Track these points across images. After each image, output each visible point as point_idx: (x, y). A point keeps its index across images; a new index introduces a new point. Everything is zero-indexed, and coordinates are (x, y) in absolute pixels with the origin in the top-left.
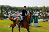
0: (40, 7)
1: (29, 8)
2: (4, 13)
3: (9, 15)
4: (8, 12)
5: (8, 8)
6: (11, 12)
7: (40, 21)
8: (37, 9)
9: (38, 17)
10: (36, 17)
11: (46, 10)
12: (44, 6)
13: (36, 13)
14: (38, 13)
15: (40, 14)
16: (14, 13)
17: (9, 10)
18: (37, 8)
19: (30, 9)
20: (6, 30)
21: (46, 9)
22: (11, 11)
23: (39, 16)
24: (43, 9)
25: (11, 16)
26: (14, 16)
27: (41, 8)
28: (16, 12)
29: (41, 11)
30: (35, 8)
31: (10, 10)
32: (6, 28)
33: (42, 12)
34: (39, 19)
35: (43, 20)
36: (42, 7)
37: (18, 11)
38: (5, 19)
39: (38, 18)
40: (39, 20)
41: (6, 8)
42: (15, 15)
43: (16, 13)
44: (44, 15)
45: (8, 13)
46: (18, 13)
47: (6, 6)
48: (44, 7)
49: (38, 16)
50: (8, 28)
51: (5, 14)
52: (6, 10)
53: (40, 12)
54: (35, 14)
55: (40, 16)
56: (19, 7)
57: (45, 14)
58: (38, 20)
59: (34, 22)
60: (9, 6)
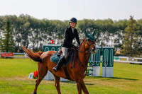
0: (121, 21)
1: (86, 23)
2: (14, 39)
3: (31, 44)
4: (25, 34)
5: (27, 24)
6: (37, 36)
7: (118, 61)
8: (110, 28)
9: (114, 49)
10: (109, 49)
11: (136, 30)
12: (132, 19)
13: (107, 40)
14: (113, 38)
15: (121, 42)
16: (45, 37)
17: (29, 28)
18: (110, 23)
19: (90, 27)
20: (21, 88)
21: (137, 25)
22: (37, 32)
23: (116, 46)
24: (128, 28)
25: (36, 46)
26: (45, 47)
27: (122, 24)
28: (50, 35)
29: (121, 34)
30: (106, 24)
31: (34, 28)
32: (22, 81)
33: (124, 35)
34: (118, 55)
35: (127, 60)
36: (126, 21)
37: (56, 31)
38: (19, 56)
39: (114, 53)
40: (116, 59)
41: (22, 24)
42: (47, 44)
43: (50, 39)
44: (131, 45)
45: (25, 38)
46: (56, 38)
47: (21, 17)
48: (133, 21)
49: (113, 47)
50: (26, 81)
51: (19, 40)
52: (20, 30)
53: (120, 36)
54: (105, 42)
55: (120, 46)
56: (59, 22)
57: (135, 42)
58: (114, 60)
59: (101, 64)
60: (29, 17)
